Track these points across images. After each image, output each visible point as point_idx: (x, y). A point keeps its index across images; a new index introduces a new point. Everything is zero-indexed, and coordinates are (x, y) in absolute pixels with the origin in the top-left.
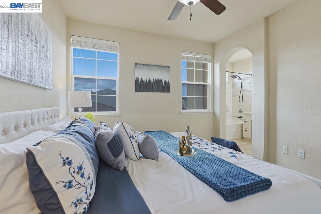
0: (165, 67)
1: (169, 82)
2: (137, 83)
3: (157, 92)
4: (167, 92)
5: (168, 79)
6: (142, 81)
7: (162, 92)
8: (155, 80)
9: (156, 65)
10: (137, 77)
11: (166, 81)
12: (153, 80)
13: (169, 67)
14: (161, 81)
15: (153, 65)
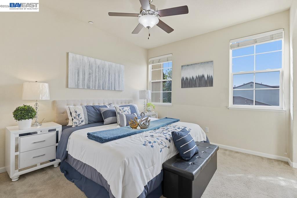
0: (208, 62)
1: (212, 76)
2: (182, 81)
3: (199, 87)
4: (210, 86)
5: (211, 74)
6: (187, 79)
7: (205, 87)
8: (197, 77)
9: (198, 63)
10: (183, 76)
11: (209, 76)
12: (196, 76)
13: (212, 61)
14: (203, 76)
15: (196, 64)
